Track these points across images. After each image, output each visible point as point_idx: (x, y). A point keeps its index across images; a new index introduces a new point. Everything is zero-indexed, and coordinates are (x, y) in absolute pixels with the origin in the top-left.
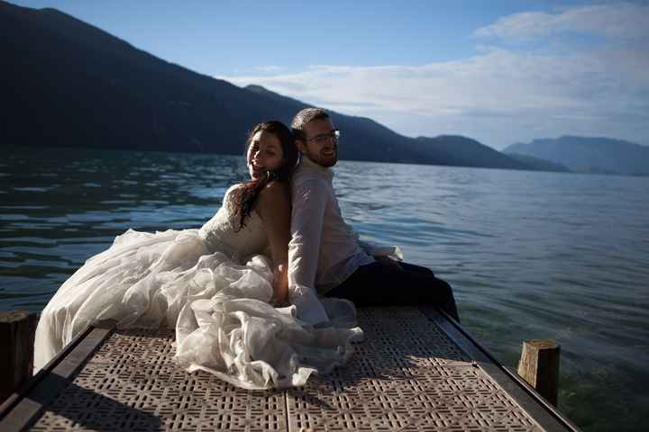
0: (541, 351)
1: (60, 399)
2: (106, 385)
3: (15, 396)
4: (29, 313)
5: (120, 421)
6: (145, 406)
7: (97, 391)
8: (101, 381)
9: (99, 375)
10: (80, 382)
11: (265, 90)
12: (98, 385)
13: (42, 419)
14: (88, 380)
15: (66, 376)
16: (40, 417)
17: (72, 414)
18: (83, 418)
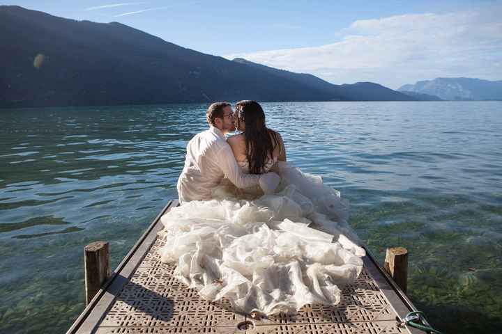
0: (396, 256)
1: (124, 292)
2: (148, 282)
3: (101, 291)
4: (105, 243)
5: (156, 306)
6: (169, 296)
7: (143, 286)
8: (145, 279)
9: (145, 275)
10: (134, 280)
11: (245, 61)
12: (144, 282)
13: (115, 306)
14: (139, 278)
15: (127, 277)
16: (114, 304)
17: (130, 302)
18: (136, 304)
